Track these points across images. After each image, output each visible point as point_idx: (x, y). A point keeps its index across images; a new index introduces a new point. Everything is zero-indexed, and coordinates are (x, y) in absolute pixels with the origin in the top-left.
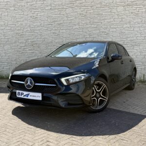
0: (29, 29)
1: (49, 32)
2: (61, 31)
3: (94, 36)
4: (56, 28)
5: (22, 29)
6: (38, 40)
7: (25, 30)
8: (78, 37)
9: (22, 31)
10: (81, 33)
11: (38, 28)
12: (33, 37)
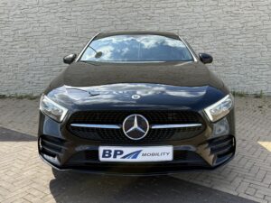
0: (18, 12)
1: (53, 16)
2: (73, 14)
3: (129, 22)
4: (65, 10)
5: (7, 12)
6: (36, 29)
7: (12, 13)
8: (103, 24)
9: (6, 16)
10: (107, 16)
11: (34, 10)
12: (25, 26)
